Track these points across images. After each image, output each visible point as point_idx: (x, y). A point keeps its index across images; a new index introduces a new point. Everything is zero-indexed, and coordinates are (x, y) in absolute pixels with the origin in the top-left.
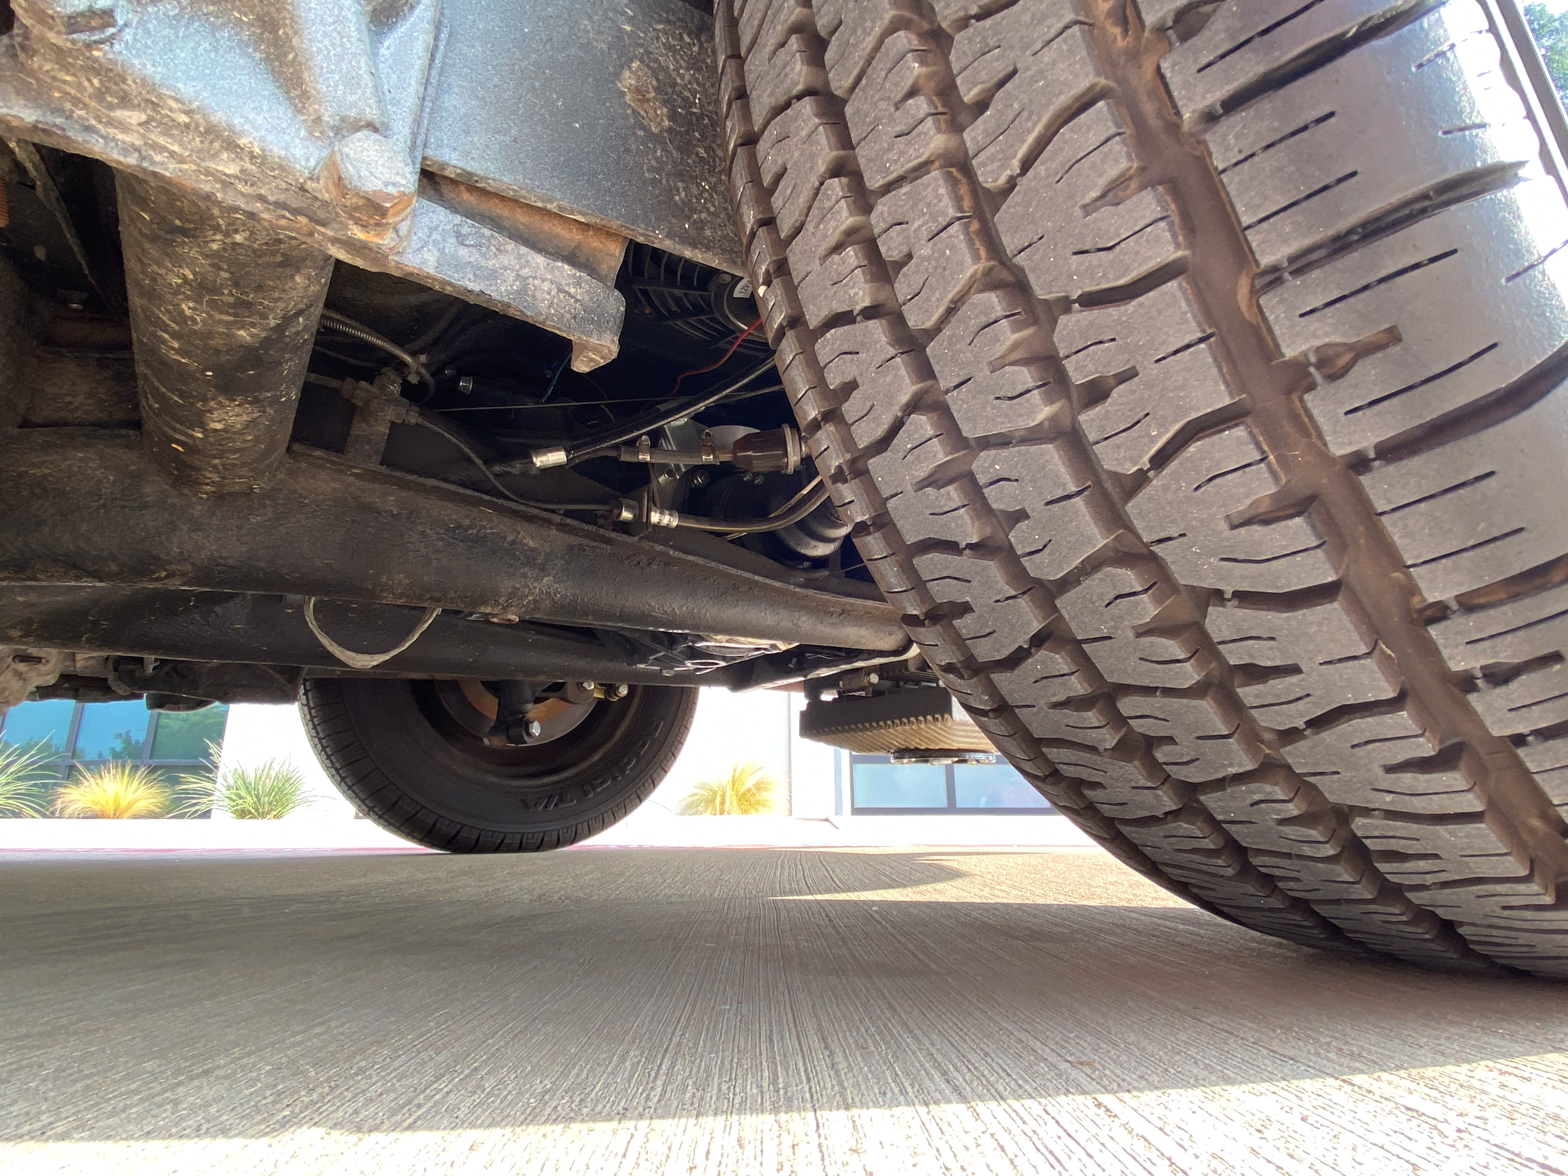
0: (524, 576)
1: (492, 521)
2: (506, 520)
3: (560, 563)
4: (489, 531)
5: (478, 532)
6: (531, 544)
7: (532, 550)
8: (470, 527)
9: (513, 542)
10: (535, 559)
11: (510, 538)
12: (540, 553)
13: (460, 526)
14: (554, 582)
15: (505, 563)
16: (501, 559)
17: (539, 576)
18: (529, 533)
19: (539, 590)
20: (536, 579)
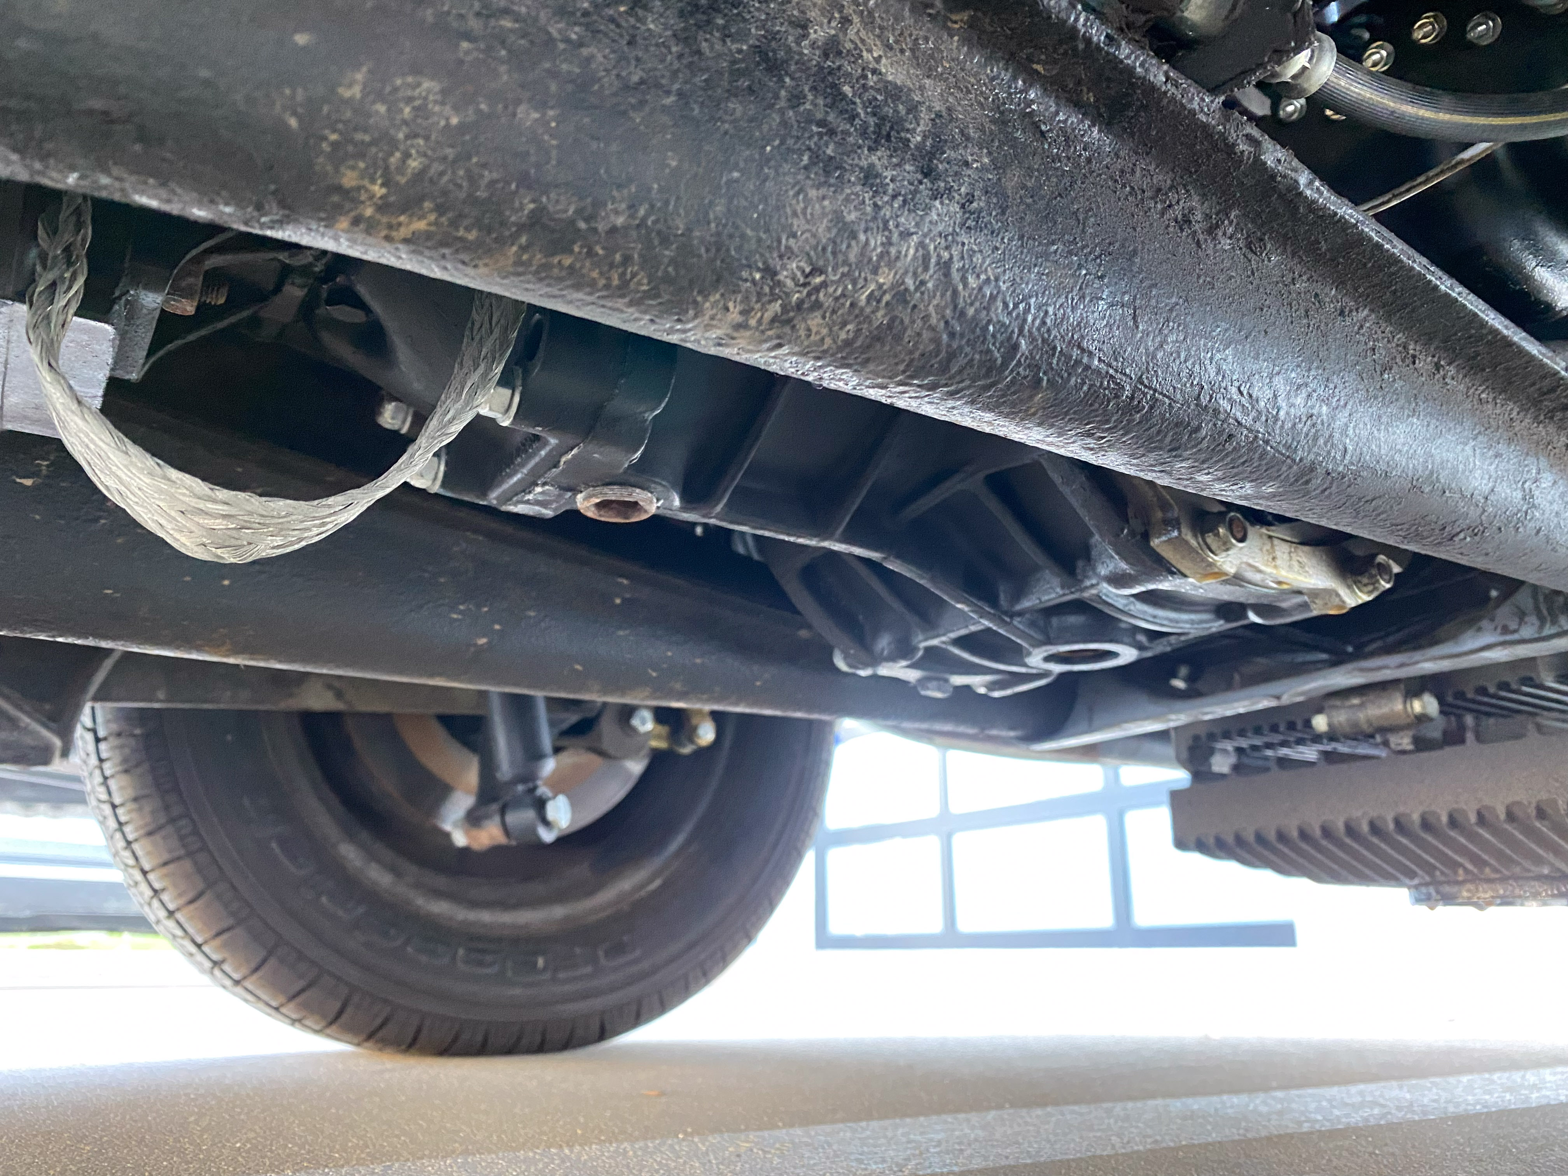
0: (871, 179)
3: (976, 158)
6: (890, 71)
10: (901, 125)
12: (913, 109)
14: (962, 225)
15: (809, 119)
16: (796, 99)
17: (916, 192)
18: (877, 31)
19: (917, 250)
20: (909, 203)
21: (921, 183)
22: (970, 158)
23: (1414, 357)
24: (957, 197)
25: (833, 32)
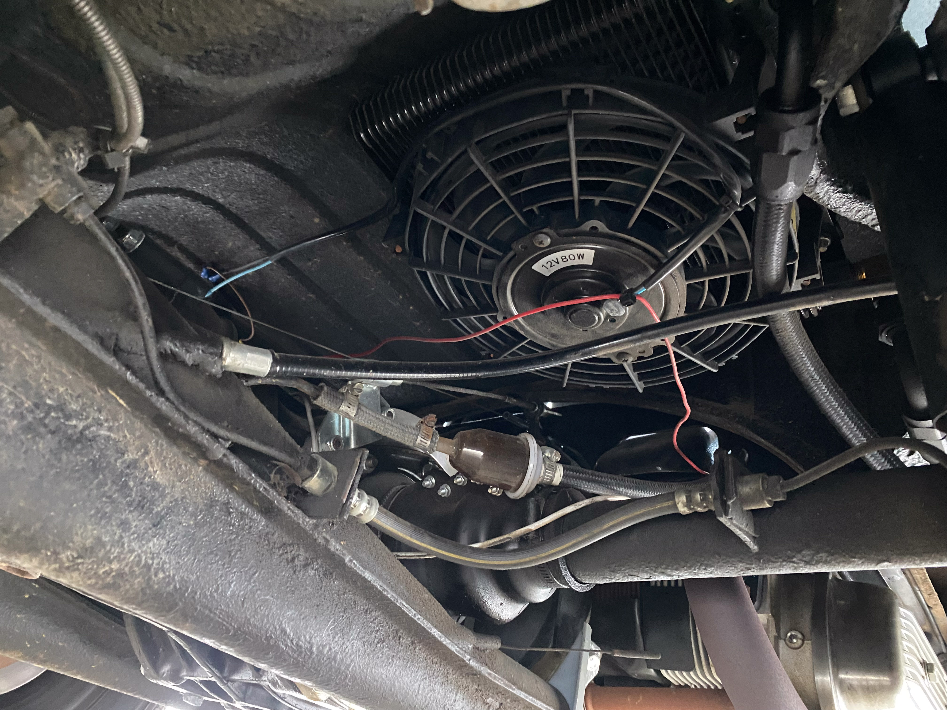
0: (124, 525)
1: (115, 419)
2: (138, 424)
3: (187, 521)
4: (103, 432)
5: (86, 428)
6: (159, 477)
7: (155, 486)
8: (77, 415)
9: (133, 465)
10: (153, 502)
11: (129, 456)
12: (163, 496)
13: (61, 408)
14: (164, 550)
15: (104, 494)
16: (101, 485)
17: (146, 532)
18: (162, 458)
19: (135, 557)
20: (140, 538)
21: (150, 529)
22: (183, 521)
23: (400, 637)
24: (167, 537)
25: (137, 457)
